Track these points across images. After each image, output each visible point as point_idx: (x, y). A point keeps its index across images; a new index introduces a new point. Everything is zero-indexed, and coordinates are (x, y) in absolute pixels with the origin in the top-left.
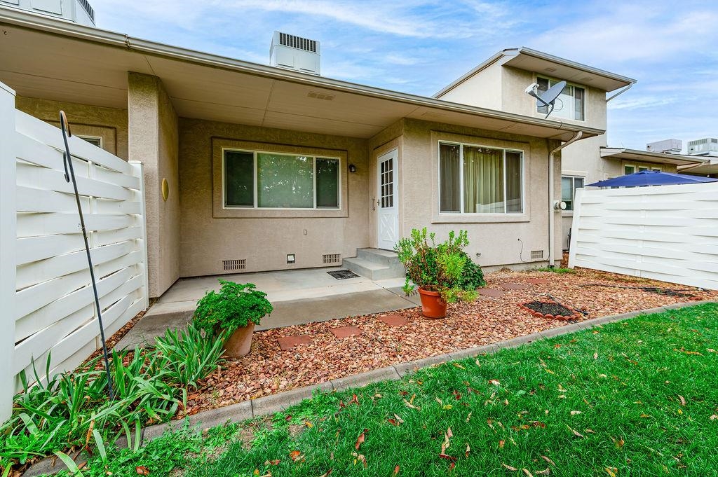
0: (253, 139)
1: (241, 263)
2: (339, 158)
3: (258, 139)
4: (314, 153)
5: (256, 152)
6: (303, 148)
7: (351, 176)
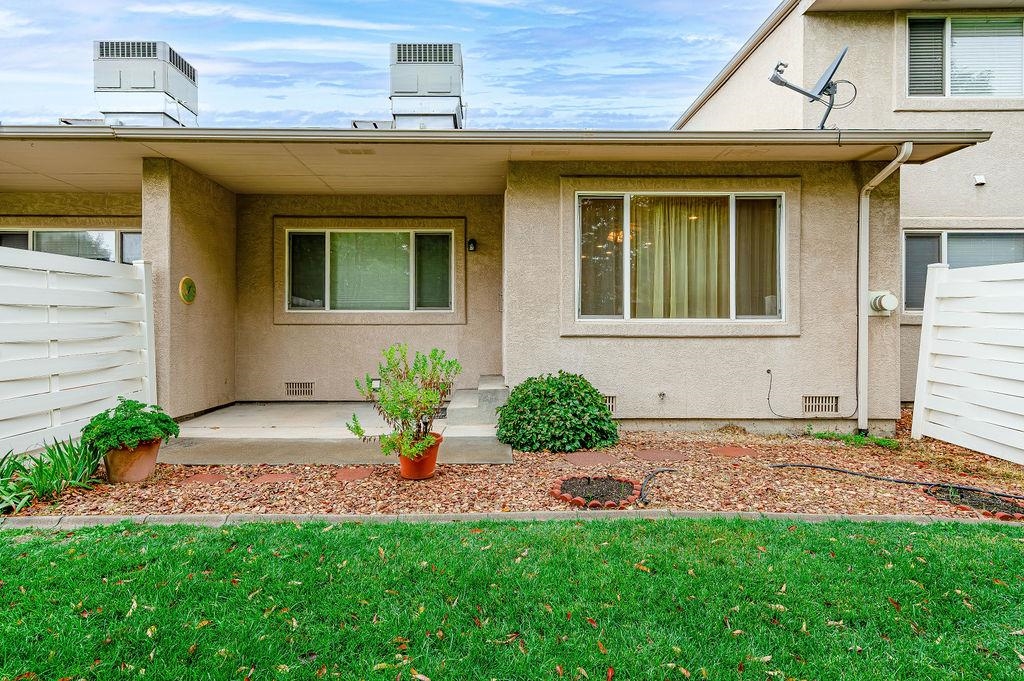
0: (325, 212)
1: (306, 387)
2: (452, 231)
3: (332, 212)
4: (412, 226)
5: (328, 232)
6: (396, 218)
7: (471, 257)
